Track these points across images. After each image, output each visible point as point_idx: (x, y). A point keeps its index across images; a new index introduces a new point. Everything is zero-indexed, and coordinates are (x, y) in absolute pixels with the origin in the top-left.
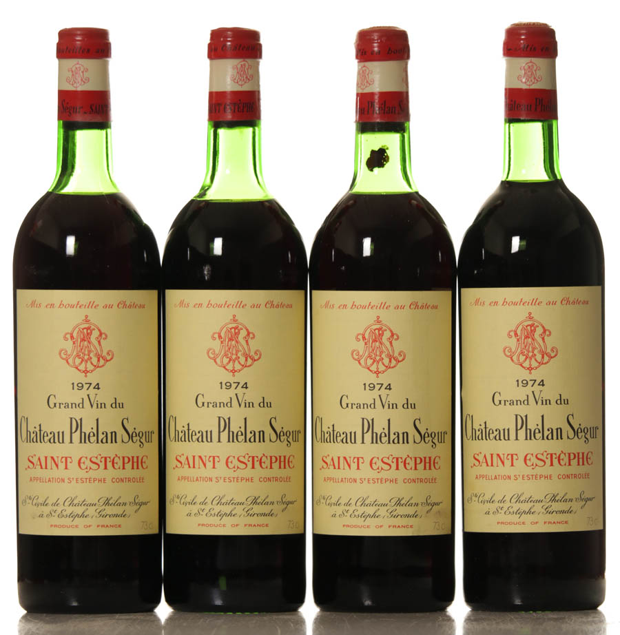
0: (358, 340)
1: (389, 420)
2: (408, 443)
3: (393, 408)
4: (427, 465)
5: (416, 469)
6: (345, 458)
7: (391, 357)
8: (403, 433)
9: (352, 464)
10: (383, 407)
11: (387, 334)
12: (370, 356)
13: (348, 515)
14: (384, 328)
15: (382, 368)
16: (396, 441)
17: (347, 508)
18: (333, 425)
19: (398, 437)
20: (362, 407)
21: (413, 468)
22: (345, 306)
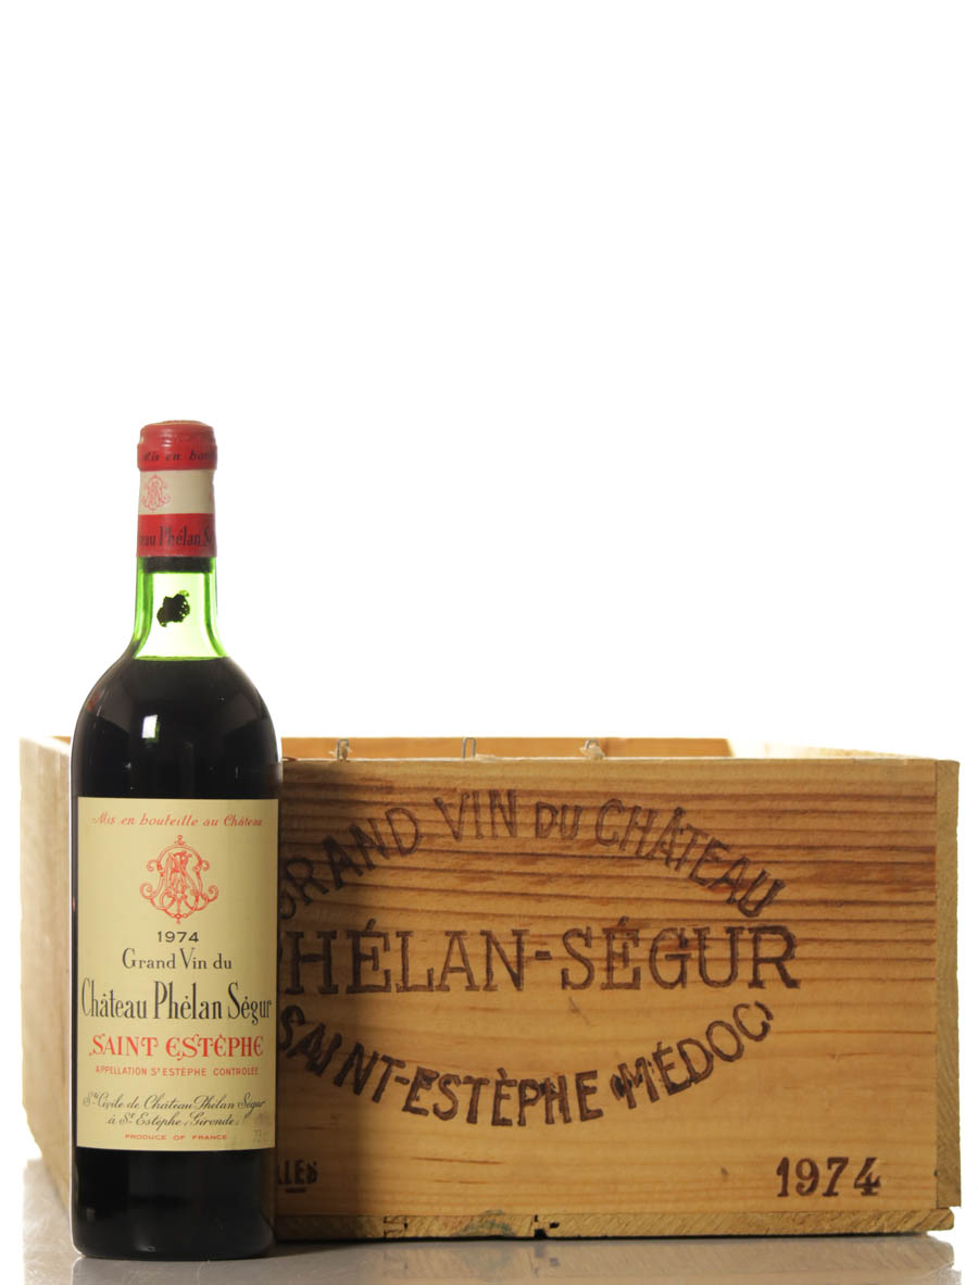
0: (150, 869)
1: (194, 985)
2: (220, 1017)
3: (200, 967)
4: (246, 1049)
5: (231, 1055)
6: (129, 1039)
7: (197, 895)
8: (214, 1004)
9: (140, 1049)
10: (187, 965)
11: (193, 862)
12: (167, 893)
13: (134, 1120)
14: (189, 852)
15: (184, 910)
16: (204, 1015)
17: (132, 1111)
18: (112, 992)
19: (207, 1008)
20: (155, 965)
21: (228, 1054)
22: (131, 821)
